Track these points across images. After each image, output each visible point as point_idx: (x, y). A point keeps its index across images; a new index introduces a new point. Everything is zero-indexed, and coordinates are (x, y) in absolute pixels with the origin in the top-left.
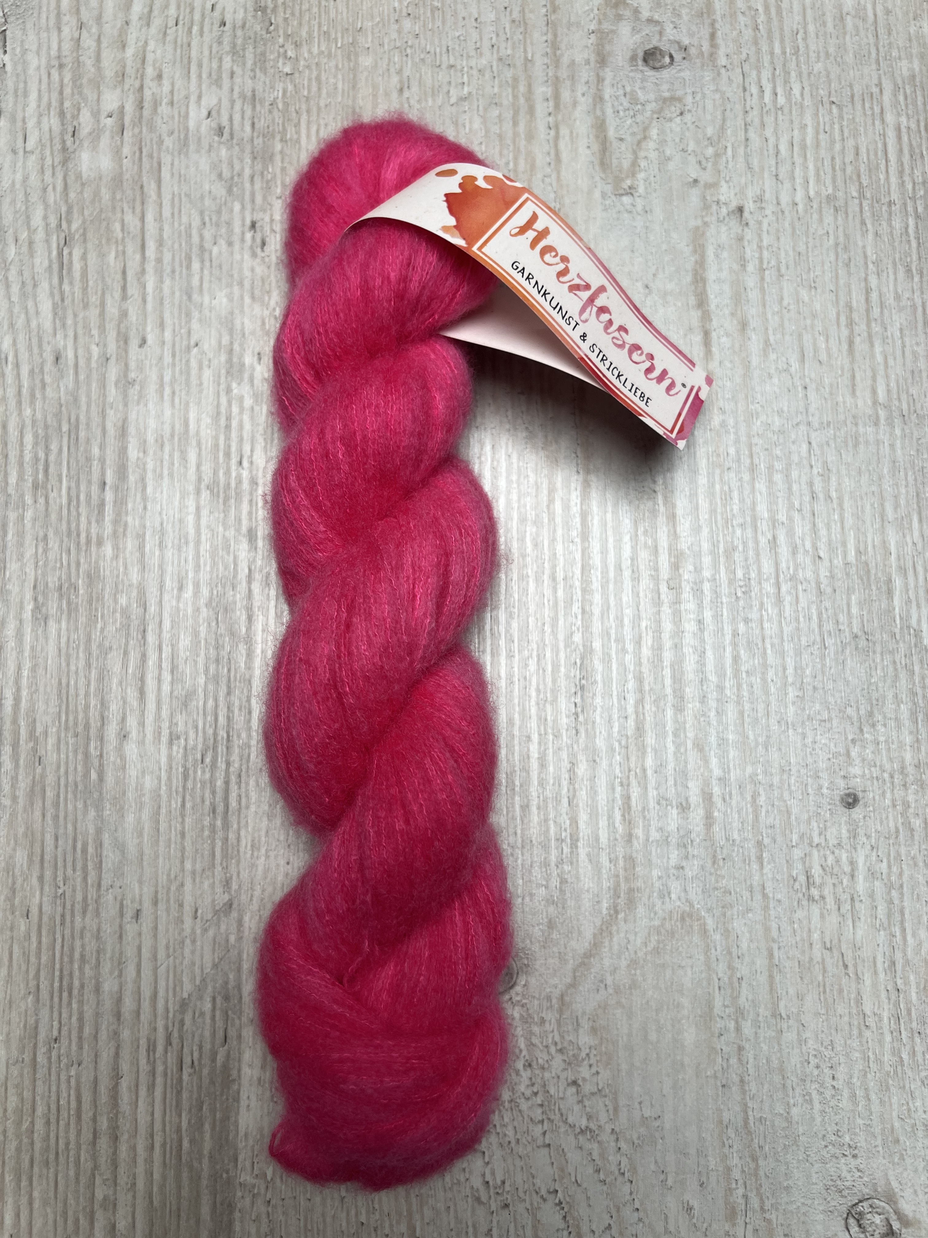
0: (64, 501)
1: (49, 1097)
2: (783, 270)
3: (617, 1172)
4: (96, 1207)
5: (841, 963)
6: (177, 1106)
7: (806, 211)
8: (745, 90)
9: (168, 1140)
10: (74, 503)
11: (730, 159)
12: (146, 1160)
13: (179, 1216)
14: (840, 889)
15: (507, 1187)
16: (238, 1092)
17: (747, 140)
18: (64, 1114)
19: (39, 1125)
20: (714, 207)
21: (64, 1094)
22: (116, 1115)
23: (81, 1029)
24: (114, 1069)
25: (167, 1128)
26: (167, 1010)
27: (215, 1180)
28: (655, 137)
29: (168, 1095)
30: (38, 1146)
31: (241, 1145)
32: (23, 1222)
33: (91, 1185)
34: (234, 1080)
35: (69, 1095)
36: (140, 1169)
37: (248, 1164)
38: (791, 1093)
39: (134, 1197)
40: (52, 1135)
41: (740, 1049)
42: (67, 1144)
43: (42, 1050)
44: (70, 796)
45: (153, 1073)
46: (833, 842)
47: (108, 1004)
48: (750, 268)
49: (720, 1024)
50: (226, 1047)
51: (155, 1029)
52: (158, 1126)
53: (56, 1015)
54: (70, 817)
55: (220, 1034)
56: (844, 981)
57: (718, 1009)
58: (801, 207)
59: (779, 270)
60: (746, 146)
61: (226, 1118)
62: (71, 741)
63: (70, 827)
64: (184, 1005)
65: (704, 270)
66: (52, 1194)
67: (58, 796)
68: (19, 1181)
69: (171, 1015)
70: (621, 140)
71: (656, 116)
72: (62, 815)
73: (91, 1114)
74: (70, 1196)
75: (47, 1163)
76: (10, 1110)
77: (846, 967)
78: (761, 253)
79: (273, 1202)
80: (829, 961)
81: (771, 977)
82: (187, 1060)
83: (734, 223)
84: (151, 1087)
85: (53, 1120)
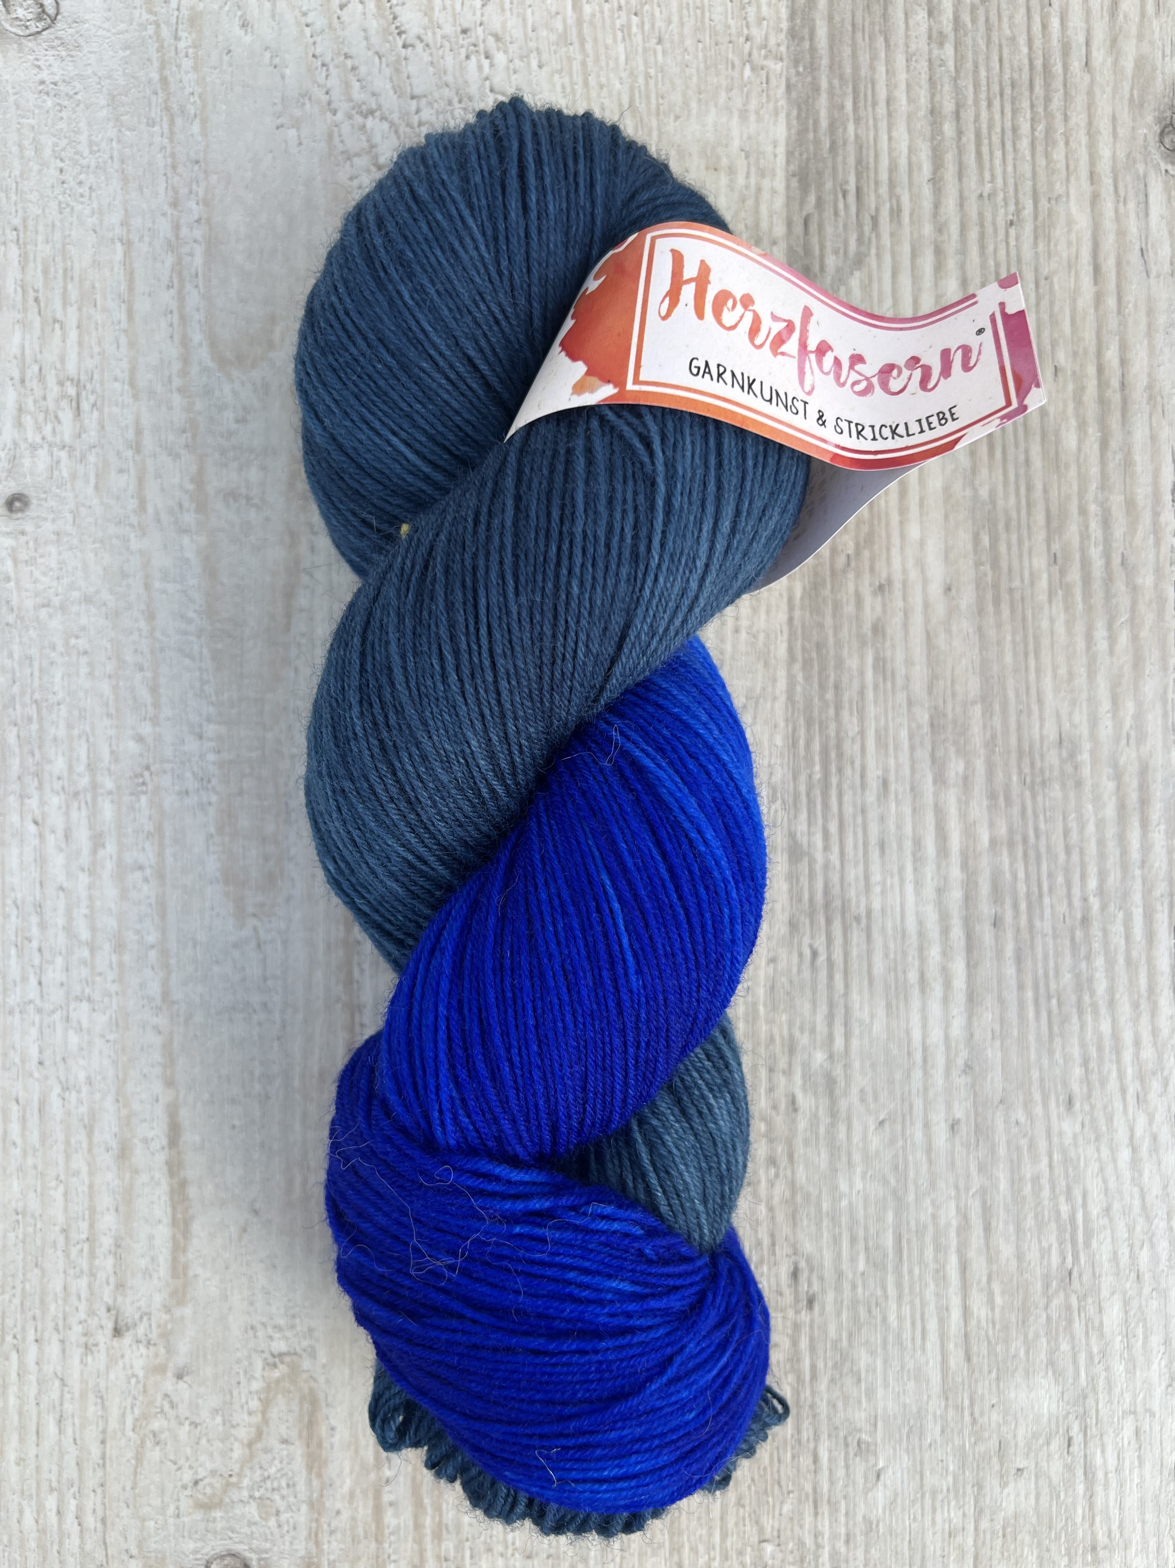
0: (1047, 901)
1: (1015, 159)
2: (61, 1239)
3: (331, 68)
4: (952, 36)
5: (42, 304)
6: (861, 148)
7: (24, 1330)
8: (104, 1521)
9: (870, 109)
10: (1034, 898)
11: (129, 1410)
12: (896, 87)
13: (853, 25)
14: (38, 393)
15: (463, 51)
16: (788, 162)
17: (103, 1442)
18: (996, 139)
19: (1025, 127)
20: (154, 1335)
21: (998, 161)
22: (933, 138)
23: (982, 236)
24: (939, 190)
25: (871, 122)
26: (879, 256)
27: (812, 64)
28: (236, 1445)
29: (872, 160)
30: (1026, 104)
31: (782, 103)
32: (1037, 19)
33: (959, 59)
34: (794, 175)
35: (991, 160)
36: (902, 77)
37: (773, 82)
38: (115, 154)
39: (907, 46)
40: (1008, 115)
41: (175, 204)
42: (990, 105)
43: (1028, 211)
44: (1014, 515)
45: (892, 185)
46: (43, 453)
47: (951, 264)
48: (107, 1242)
49: (198, 233)
50: (804, 213)
51: (892, 235)
52: (883, 125)
53: (1013, 252)
54: (1012, 488)
55: (813, 227)
56: (39, 284)
57: (199, 250)
58: (31, 1336)
59: (67, 1238)
60: (104, 1432)
61: (802, 132)
62: (1017, 583)
63: (1012, 477)
64: (859, 261)
65: (174, 1238)
66: (1006, 51)
67: (1029, 514)
68: (1045, 66)
69: (873, 251)
70: (285, 1441)
71: (234, 1480)
72: (1023, 491)
73: (964, 139)
74: (984, 47)
75: (1013, 85)
76: (1062, 144)
77: (37, 300)
78: (91, 1266)
79: (742, 40)
80: (58, 305)
81: (131, 288)
82: (852, 199)
83: (129, 1312)
84: (893, 168)
85: (1009, 134)
